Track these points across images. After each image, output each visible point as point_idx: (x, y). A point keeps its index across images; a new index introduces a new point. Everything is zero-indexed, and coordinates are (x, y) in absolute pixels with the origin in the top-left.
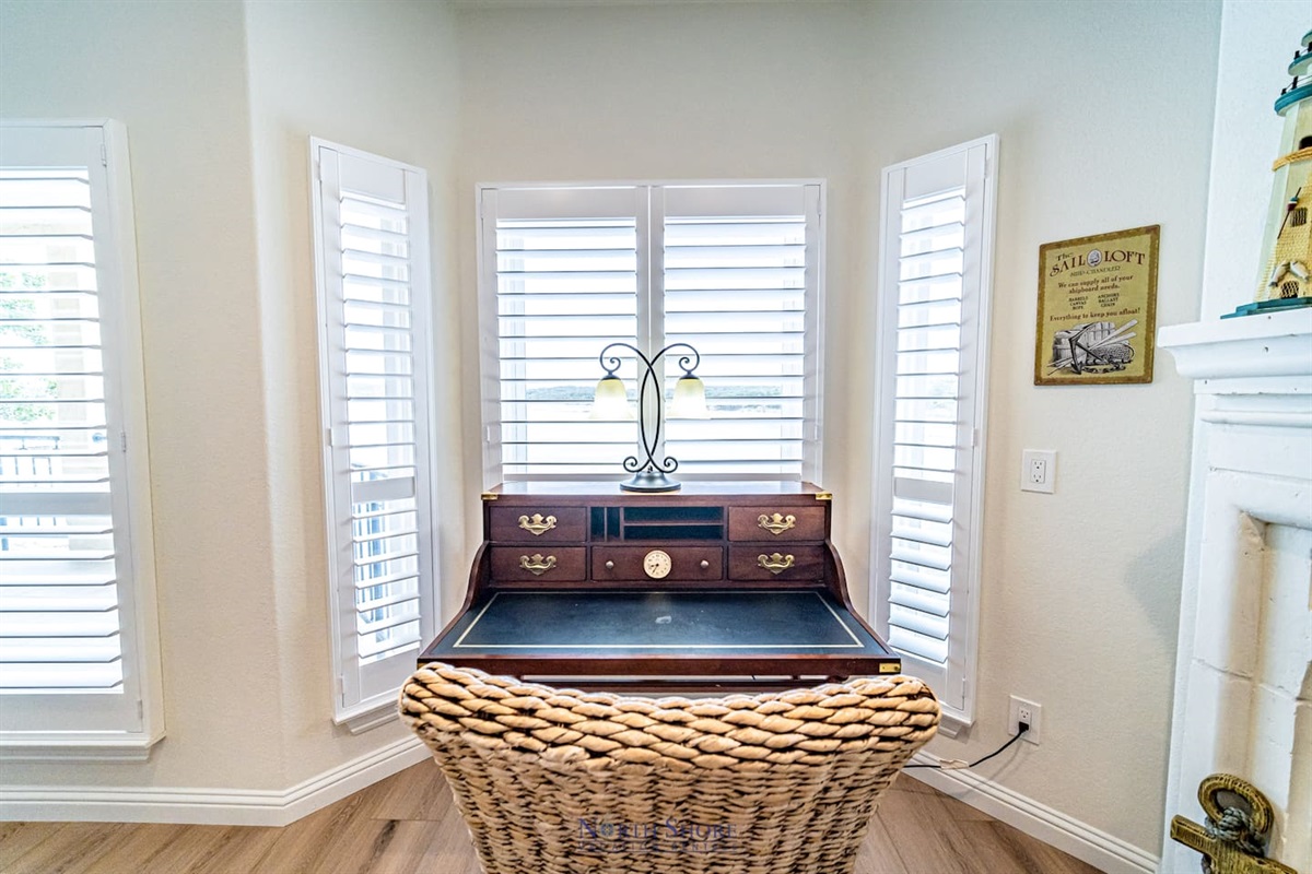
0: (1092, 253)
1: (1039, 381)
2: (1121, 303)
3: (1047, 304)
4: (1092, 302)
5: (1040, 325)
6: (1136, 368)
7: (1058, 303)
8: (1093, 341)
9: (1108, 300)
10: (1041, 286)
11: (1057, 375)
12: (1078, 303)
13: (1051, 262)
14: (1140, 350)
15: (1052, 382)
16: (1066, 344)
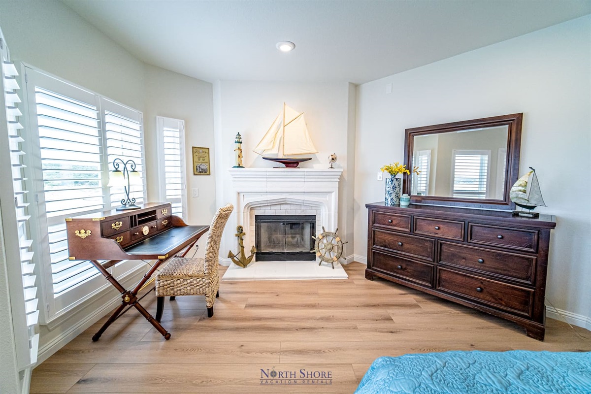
0: (201, 151)
1: (194, 174)
2: (205, 161)
3: (195, 159)
4: (201, 160)
5: (193, 163)
6: (208, 173)
7: (196, 159)
8: (202, 167)
9: (204, 160)
10: (193, 155)
11: (197, 173)
12: (199, 159)
13: (194, 151)
14: (208, 169)
15: (197, 175)
16: (198, 167)
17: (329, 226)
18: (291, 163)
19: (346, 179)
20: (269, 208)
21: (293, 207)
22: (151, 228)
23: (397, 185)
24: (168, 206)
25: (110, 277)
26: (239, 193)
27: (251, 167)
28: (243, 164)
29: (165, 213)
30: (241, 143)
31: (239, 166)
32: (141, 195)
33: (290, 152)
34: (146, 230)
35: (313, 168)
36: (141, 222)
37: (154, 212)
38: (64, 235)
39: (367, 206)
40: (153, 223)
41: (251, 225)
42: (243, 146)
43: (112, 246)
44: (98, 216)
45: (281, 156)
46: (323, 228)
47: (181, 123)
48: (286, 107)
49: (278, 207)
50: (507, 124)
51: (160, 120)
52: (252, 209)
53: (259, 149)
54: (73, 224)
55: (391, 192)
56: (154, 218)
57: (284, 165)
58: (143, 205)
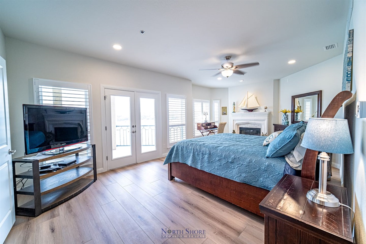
0: (224, 108)
1: (222, 115)
2: (225, 111)
5: (222, 112)
10: (222, 109)
14: (226, 113)
17: (264, 132)
18: (251, 110)
19: (273, 115)
20: (244, 125)
21: (252, 125)
22: (210, 127)
23: (286, 117)
24: (214, 123)
25: (202, 134)
26: (234, 120)
27: (238, 112)
28: (235, 111)
29: (213, 124)
30: (235, 105)
31: (234, 112)
32: (209, 120)
33: (250, 107)
34: (209, 127)
35: (259, 112)
36: (208, 125)
37: (211, 124)
38: (196, 126)
39: (274, 125)
40: (210, 126)
41: (238, 130)
42: (235, 106)
43: (203, 128)
44: (201, 123)
45: (247, 108)
46: (263, 133)
47: (219, 101)
48: (248, 93)
49: (247, 125)
50: (317, 94)
51: (214, 101)
52: (238, 125)
53: (240, 106)
54: (198, 124)
55: (284, 120)
56: (211, 125)
57: (248, 111)
58: (209, 122)
